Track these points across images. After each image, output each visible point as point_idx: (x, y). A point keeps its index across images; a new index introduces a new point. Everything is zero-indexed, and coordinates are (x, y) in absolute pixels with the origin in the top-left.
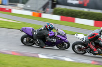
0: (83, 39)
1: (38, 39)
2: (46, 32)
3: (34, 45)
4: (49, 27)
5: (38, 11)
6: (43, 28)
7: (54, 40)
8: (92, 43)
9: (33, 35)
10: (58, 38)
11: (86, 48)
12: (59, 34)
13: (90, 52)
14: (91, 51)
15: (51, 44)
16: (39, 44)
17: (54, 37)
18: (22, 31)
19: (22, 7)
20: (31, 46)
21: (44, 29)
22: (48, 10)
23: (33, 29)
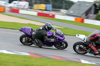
0: (84, 39)
1: (37, 39)
2: (44, 32)
3: (33, 45)
4: (48, 27)
5: (80, 17)
6: (41, 28)
7: (52, 40)
8: (92, 44)
9: (31, 35)
10: (56, 38)
11: (87, 49)
12: (57, 34)
13: (90, 52)
14: (92, 51)
15: (50, 44)
16: (37, 44)
17: (52, 36)
18: (21, 31)
19: (65, 12)
20: (29, 45)
21: (43, 29)
22: (91, 15)
23: (32, 29)
